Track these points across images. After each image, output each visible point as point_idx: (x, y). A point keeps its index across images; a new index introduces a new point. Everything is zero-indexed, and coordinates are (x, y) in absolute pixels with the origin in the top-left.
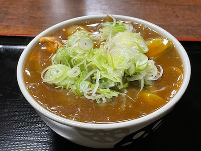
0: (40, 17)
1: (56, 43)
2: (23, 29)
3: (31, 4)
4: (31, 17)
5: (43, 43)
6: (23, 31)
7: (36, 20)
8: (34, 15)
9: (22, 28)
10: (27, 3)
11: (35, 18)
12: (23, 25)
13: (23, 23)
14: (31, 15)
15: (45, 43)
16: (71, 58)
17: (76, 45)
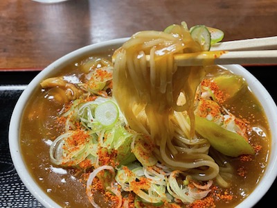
0: (31, 41)
1: (68, 87)
2: (7, 60)
3: (15, 22)
4: (16, 40)
5: (47, 89)
6: (6, 62)
7: (24, 45)
8: (20, 38)
9: (5, 58)
10: (9, 21)
11: (23, 42)
12: (5, 53)
13: (5, 51)
14: (16, 38)
15: (50, 88)
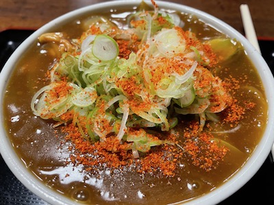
5: (42, 43)
15: (46, 43)
16: (82, 72)
17: (89, 50)
